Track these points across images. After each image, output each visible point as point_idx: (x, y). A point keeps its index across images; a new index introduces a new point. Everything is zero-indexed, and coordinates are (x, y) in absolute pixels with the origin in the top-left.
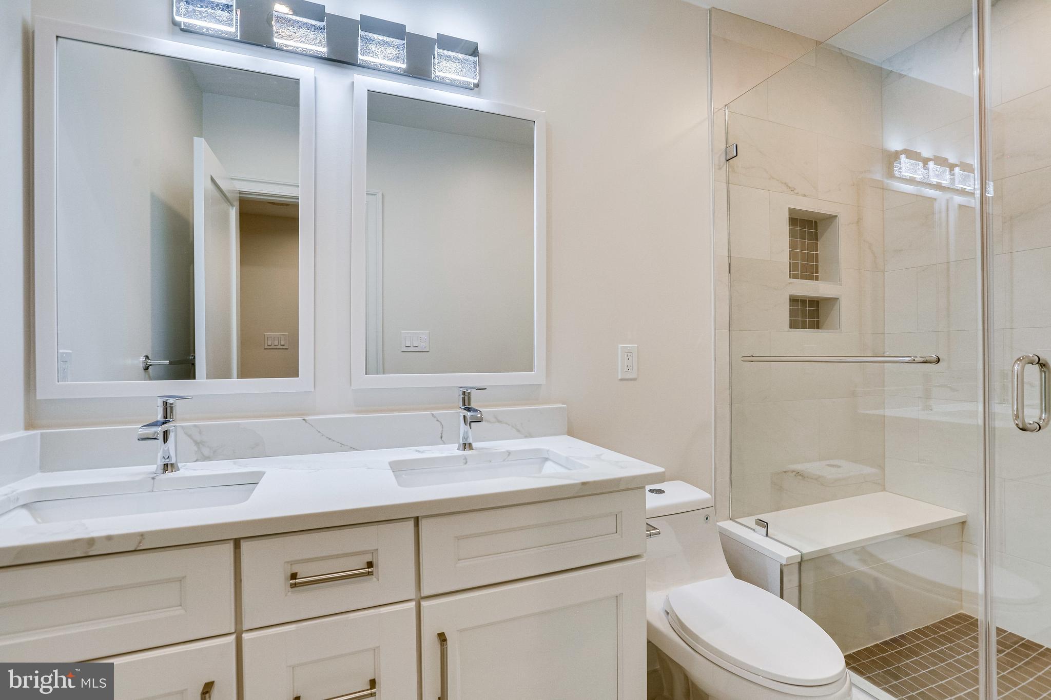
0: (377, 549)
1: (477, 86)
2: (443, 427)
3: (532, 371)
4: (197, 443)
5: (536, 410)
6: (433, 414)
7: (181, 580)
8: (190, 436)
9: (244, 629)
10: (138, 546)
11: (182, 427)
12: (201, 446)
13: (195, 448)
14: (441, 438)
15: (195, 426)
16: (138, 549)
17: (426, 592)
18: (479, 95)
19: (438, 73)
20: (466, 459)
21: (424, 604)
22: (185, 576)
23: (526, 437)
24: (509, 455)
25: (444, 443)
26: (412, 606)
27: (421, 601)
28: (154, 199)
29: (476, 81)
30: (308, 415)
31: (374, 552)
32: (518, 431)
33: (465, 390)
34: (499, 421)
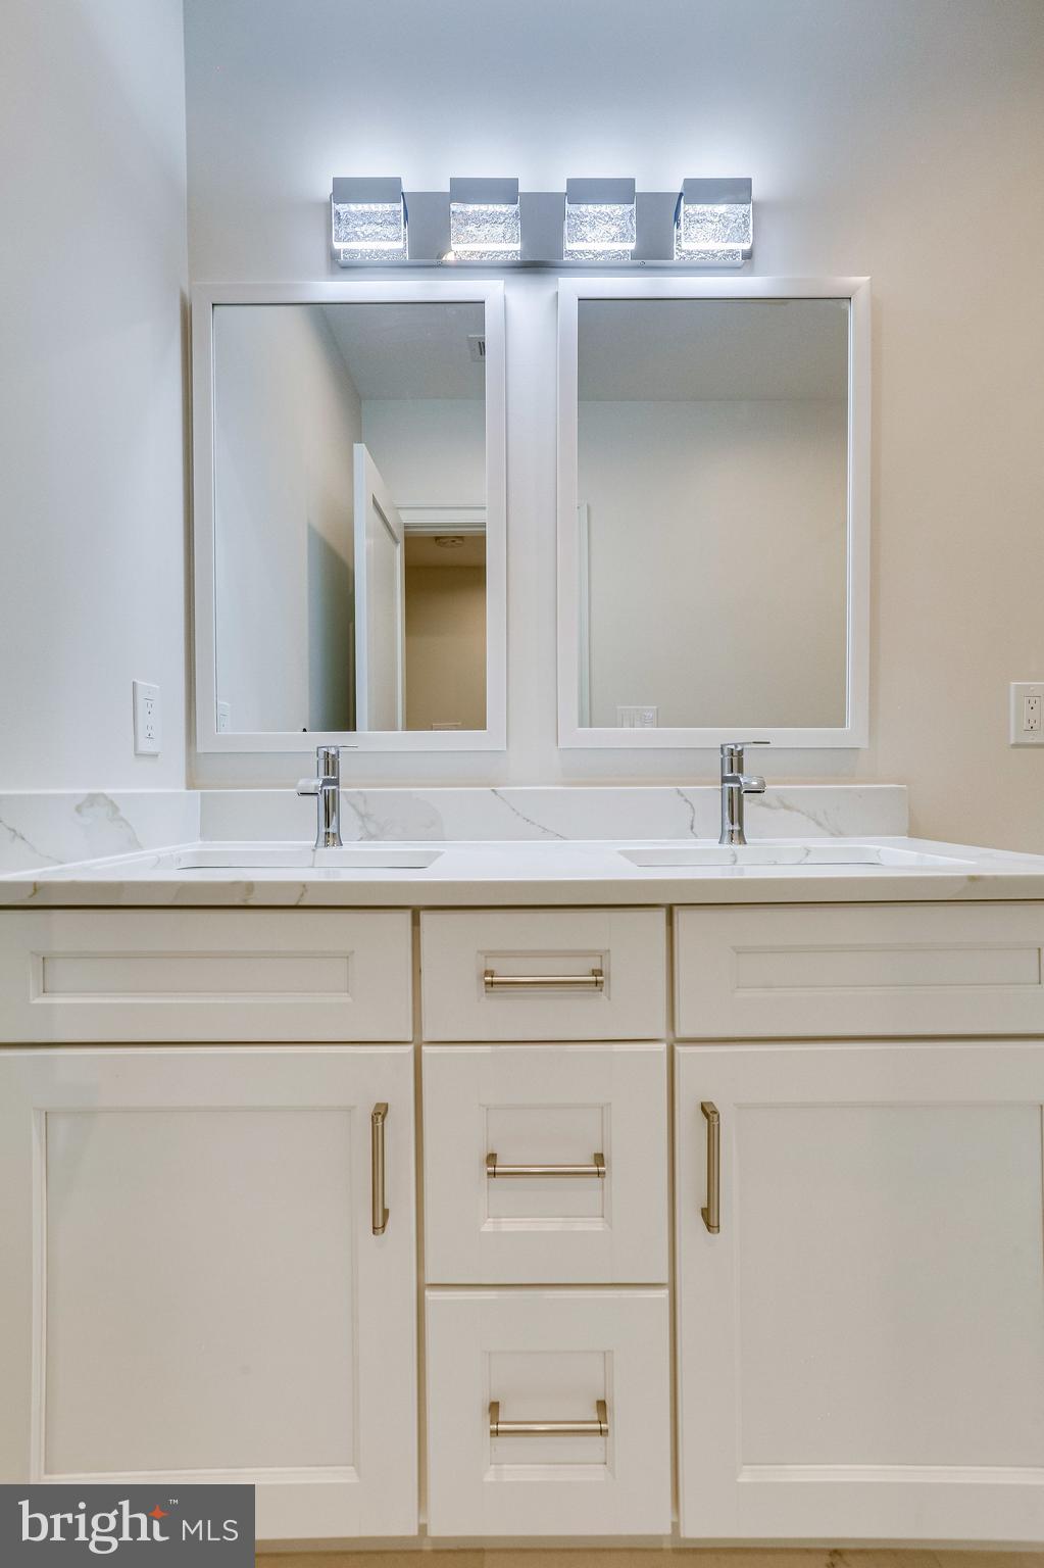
0: (609, 951)
1: (748, 256)
2: (694, 812)
3: (843, 726)
4: (362, 816)
5: (849, 790)
6: (679, 791)
7: (347, 957)
8: (353, 806)
9: (424, 1039)
10: (299, 900)
11: (345, 792)
12: (366, 819)
13: (360, 823)
14: (692, 828)
15: (360, 793)
16: (301, 904)
17: (683, 1031)
18: (751, 273)
19: (685, 246)
20: (734, 855)
21: (680, 1049)
22: (353, 952)
23: (833, 835)
24: (807, 854)
25: (696, 837)
26: (662, 1050)
27: (675, 1045)
28: (312, 533)
29: (747, 246)
30: (499, 786)
31: (602, 955)
32: (819, 824)
33: (733, 747)
34: (787, 807)
